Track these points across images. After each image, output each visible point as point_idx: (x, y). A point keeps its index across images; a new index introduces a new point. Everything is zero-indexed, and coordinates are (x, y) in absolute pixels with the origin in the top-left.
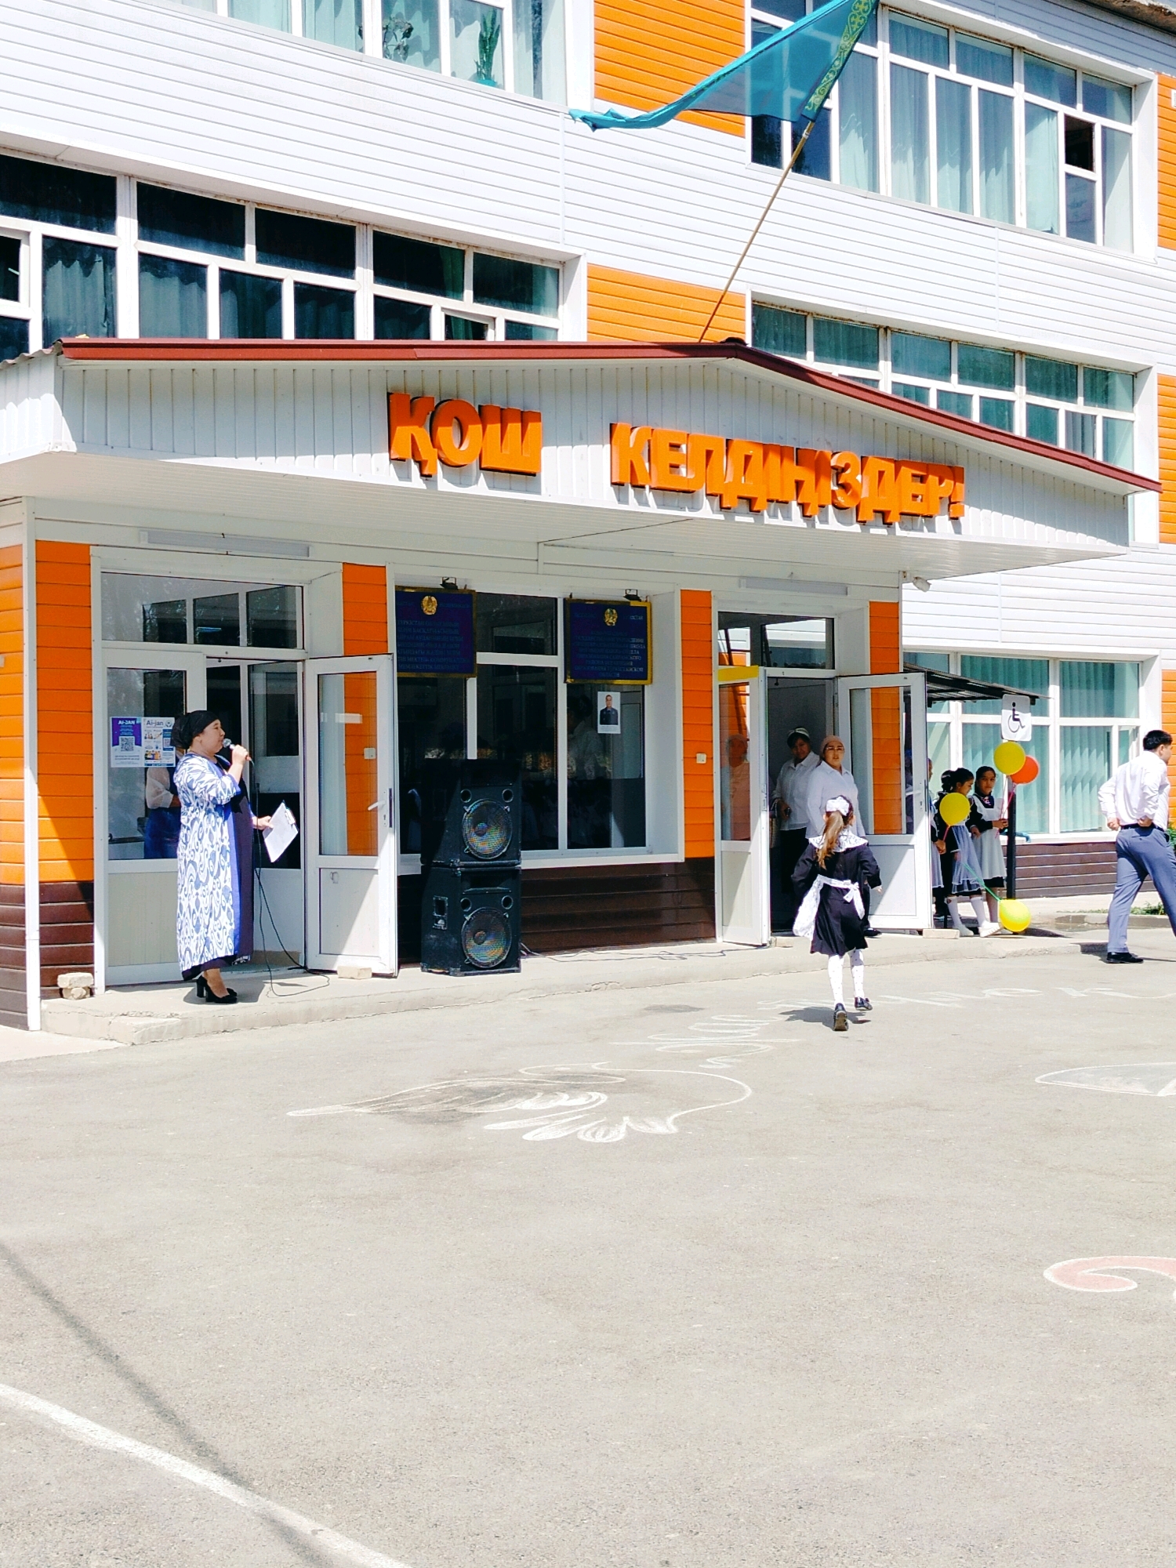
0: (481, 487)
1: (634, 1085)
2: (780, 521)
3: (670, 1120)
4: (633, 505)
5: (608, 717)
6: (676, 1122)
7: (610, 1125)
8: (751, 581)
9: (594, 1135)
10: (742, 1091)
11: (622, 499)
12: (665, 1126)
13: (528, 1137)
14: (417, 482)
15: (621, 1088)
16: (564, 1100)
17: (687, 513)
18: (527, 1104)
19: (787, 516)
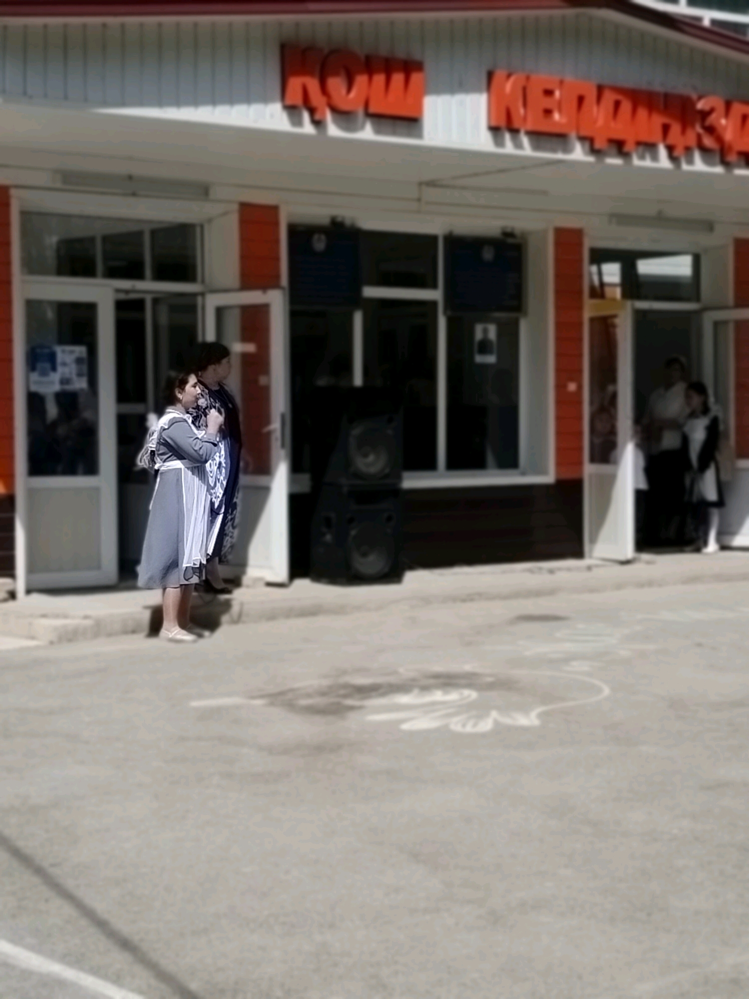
0: (367, 133)
1: (503, 684)
2: (648, 163)
3: (533, 714)
4: (509, 148)
5: (485, 347)
6: (540, 716)
7: (480, 717)
8: (621, 219)
9: (464, 725)
10: (599, 690)
11: (499, 142)
12: (529, 719)
13: (405, 727)
14: (308, 128)
15: (491, 686)
16: (438, 696)
17: (560, 156)
18: (404, 699)
19: (655, 158)
